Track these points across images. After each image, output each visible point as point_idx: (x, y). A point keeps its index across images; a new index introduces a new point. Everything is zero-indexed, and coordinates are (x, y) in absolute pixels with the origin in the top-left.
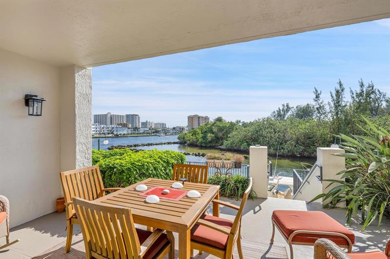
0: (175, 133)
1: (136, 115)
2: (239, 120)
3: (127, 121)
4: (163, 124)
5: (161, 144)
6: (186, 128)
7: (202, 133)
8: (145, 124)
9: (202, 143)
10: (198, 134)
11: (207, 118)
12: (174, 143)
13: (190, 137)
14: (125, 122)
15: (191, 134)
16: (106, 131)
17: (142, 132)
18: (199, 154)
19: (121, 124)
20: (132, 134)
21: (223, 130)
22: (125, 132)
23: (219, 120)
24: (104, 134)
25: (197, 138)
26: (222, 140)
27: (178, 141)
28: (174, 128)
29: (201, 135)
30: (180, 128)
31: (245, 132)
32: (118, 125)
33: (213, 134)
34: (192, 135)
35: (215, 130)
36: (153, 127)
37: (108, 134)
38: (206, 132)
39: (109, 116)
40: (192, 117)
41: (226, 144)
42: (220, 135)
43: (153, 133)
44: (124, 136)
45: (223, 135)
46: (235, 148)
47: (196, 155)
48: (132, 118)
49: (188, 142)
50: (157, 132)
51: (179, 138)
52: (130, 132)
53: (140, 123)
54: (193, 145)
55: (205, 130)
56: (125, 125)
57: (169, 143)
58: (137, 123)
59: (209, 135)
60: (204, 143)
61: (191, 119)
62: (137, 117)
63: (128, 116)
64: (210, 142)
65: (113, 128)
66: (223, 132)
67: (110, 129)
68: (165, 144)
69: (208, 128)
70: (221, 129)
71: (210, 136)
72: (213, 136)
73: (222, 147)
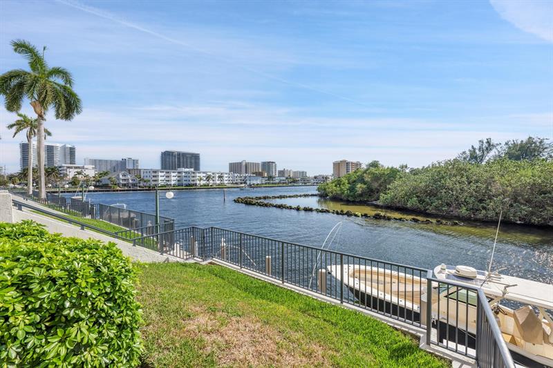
1: (273, 162)
2: (405, 164)
3: (263, 170)
4: (303, 172)
5: (296, 196)
6: (330, 177)
7: (349, 183)
8: (282, 173)
9: (348, 196)
10: (344, 184)
11: (358, 165)
12: (313, 195)
13: (333, 189)
14: (260, 171)
15: (334, 184)
16: (239, 181)
17: (277, 181)
18: (342, 211)
19: (256, 173)
20: (266, 184)
21: (380, 179)
22: (259, 182)
23: (375, 165)
24: (236, 183)
25: (341, 190)
26: (377, 192)
27: (317, 192)
28: (315, 177)
29: (348, 186)
30: (323, 178)
31: (416, 181)
32: (253, 173)
33: (365, 184)
34: (336, 186)
35: (367, 178)
36: (291, 176)
37: (241, 183)
38: (355, 181)
39: (244, 164)
40: (339, 164)
41: (383, 198)
42: (375, 185)
43: (290, 183)
44: (258, 186)
45: (380, 186)
46: (398, 205)
47: (337, 213)
48: (268, 166)
49: (330, 195)
50: (294, 181)
51: (318, 190)
52: (264, 182)
53: (277, 172)
54: (336, 199)
55: (353, 178)
56: (259, 174)
57: (305, 196)
58: (274, 170)
59: (359, 185)
60: (352, 196)
61: (337, 165)
62: (274, 164)
63: (263, 164)
64: (361, 195)
65: (246, 177)
66: (380, 182)
67: (243, 178)
68: (300, 196)
69: (358, 176)
70: (376, 178)
71: (360, 187)
72: (365, 186)
73: (378, 203)
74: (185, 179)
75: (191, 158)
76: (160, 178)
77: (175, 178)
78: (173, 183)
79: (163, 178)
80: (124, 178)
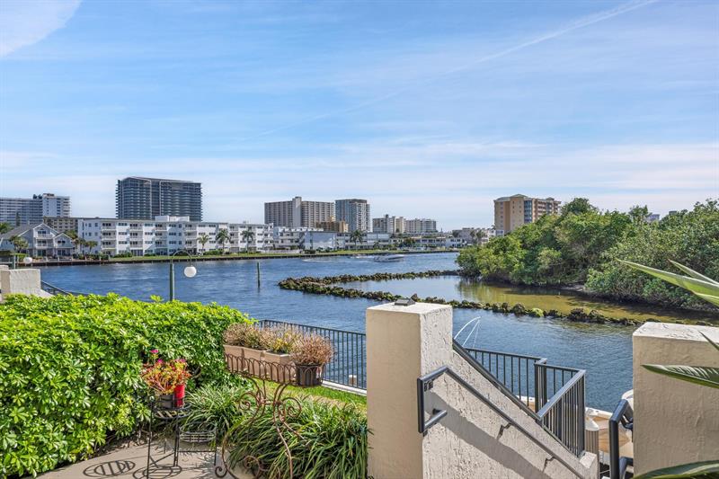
0: (459, 246)
1: (360, 201)
2: (642, 206)
3: (340, 216)
4: (428, 222)
5: (412, 275)
6: (489, 234)
7: (524, 247)
8: (381, 224)
9: (523, 274)
10: (513, 249)
11: (550, 204)
12: (447, 273)
13: (489, 259)
14: (334, 219)
15: (492, 251)
16: (287, 243)
17: (371, 243)
18: (504, 306)
19: (324, 225)
20: (346, 248)
21: (588, 239)
22: (330, 244)
23: (579, 206)
24: (282, 248)
25: (507, 261)
26: (585, 267)
27: (456, 267)
28: (456, 234)
29: (521, 253)
30: (472, 234)
31: (662, 242)
32: (318, 226)
33: (558, 249)
34: (496, 253)
35: (563, 236)
36: (403, 230)
37: (292, 248)
38: (536, 243)
39: (298, 204)
40: (508, 203)
41: (595, 279)
42: (579, 251)
43: (401, 246)
44: (328, 253)
45: (589, 252)
46: (625, 293)
47: (495, 310)
48: (350, 208)
49: (484, 272)
50: (409, 243)
51: (459, 260)
52: (341, 243)
53: (371, 222)
54: (497, 280)
55: (533, 237)
56: (332, 228)
57: (432, 274)
58: (363, 220)
59: (545, 252)
60: (529, 274)
61: (503, 207)
62: (363, 205)
63: (340, 204)
64: (549, 273)
65: (302, 234)
66: (589, 244)
67: (296, 237)
68: (421, 275)
69: (544, 231)
70: (581, 236)
71: (546, 255)
72: (557, 254)
73: (584, 289)
74: (170, 238)
75: (182, 193)
76: (119, 238)
77: (150, 238)
78: (145, 247)
79: (124, 238)
80: (42, 238)
